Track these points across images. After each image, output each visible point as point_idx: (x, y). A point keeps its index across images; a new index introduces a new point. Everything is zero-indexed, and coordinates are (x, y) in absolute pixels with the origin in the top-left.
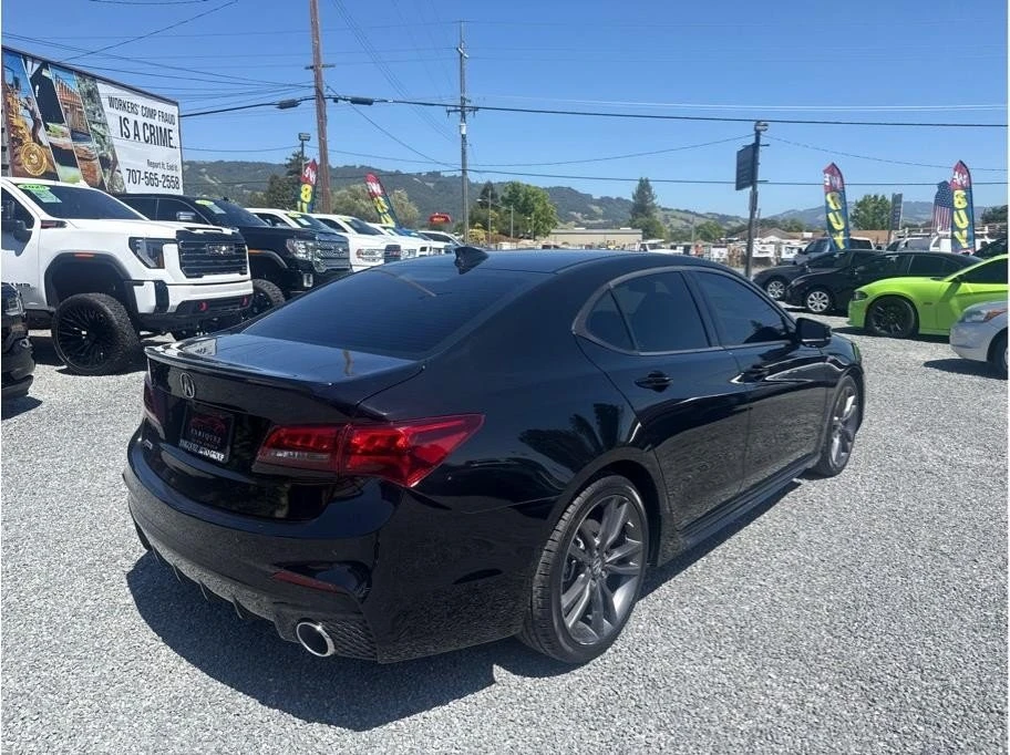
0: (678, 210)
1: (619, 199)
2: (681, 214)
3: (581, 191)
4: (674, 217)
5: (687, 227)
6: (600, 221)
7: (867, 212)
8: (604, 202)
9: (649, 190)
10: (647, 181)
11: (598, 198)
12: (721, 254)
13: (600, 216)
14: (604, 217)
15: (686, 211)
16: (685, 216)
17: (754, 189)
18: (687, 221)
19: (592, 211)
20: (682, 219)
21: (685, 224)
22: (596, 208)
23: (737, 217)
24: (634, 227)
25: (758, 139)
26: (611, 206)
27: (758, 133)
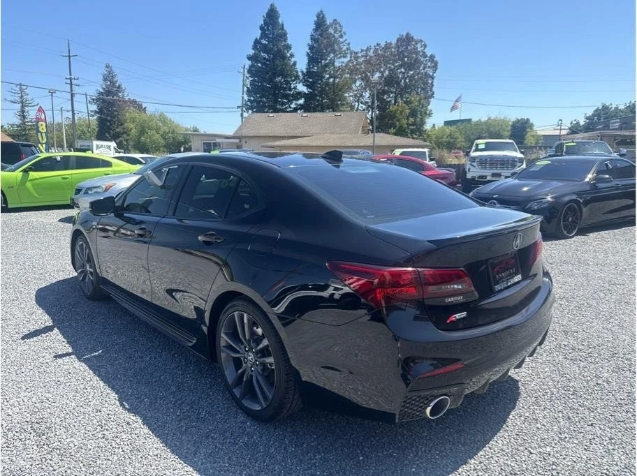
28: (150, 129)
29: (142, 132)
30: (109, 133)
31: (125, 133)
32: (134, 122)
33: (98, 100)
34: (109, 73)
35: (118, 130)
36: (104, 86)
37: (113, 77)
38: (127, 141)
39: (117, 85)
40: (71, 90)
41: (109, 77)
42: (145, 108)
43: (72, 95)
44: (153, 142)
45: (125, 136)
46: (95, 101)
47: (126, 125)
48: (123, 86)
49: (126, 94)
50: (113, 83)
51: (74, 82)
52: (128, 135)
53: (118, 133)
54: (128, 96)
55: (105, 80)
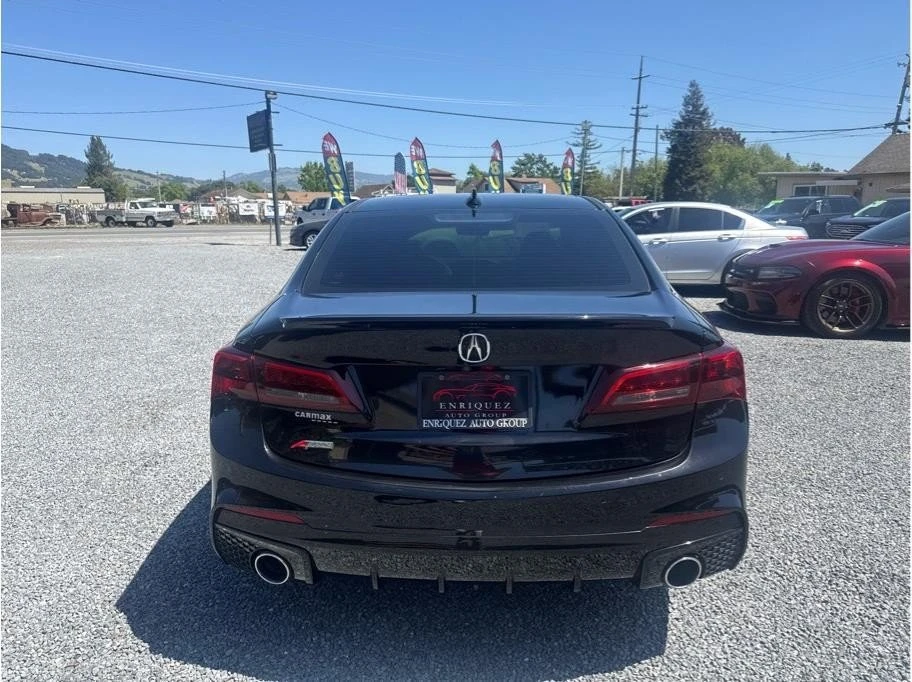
0: (130, 170)
1: (61, 157)
2: (135, 175)
3: (12, 147)
4: (128, 177)
5: (142, 187)
6: (43, 179)
7: (310, 176)
8: (44, 159)
9: (104, 148)
10: (98, 138)
11: (36, 154)
12: (211, 213)
13: (40, 175)
14: (46, 176)
15: (139, 172)
16: (139, 176)
17: (272, 151)
18: (143, 181)
19: (31, 168)
20: (135, 179)
21: (140, 184)
22: (35, 166)
23: (191, 178)
24: (94, 186)
25: (269, 106)
26: (53, 163)
27: (268, 101)
28: (743, 170)
29: (731, 174)
30: (680, 178)
31: (702, 177)
32: (721, 161)
33: (672, 133)
34: (694, 93)
35: (693, 174)
36: (684, 114)
37: (698, 99)
38: (703, 188)
39: (702, 109)
40: (637, 123)
41: (693, 100)
42: (744, 139)
43: (636, 131)
44: (744, 190)
45: (701, 182)
46: (668, 135)
47: (705, 166)
48: (710, 111)
49: (712, 122)
50: (696, 107)
51: (641, 112)
52: (706, 180)
53: (692, 177)
54: (714, 124)
55: (686, 104)
